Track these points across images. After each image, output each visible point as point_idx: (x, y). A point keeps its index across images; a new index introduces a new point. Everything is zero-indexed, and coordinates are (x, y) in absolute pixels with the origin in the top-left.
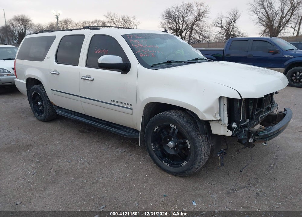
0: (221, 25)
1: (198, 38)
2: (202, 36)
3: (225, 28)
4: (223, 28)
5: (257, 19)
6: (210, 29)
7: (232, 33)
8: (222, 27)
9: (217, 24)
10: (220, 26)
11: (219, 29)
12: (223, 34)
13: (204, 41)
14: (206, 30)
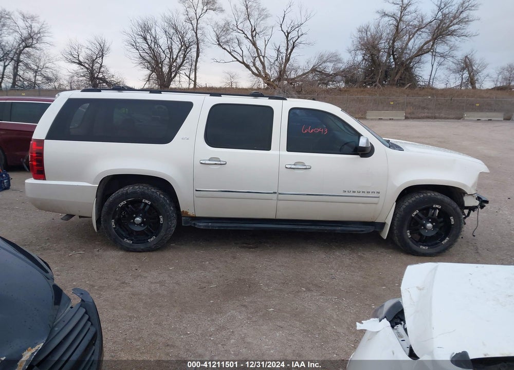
0: (79, 60)
1: (33, 80)
2: (42, 75)
3: (87, 66)
4: (82, 65)
5: (136, 58)
6: (55, 64)
7: (100, 76)
8: (80, 63)
9: (71, 57)
10: (77, 61)
11: (76, 67)
12: (84, 76)
13: (46, 87)
14: (47, 65)
